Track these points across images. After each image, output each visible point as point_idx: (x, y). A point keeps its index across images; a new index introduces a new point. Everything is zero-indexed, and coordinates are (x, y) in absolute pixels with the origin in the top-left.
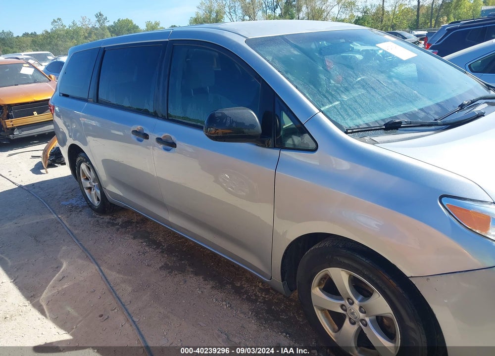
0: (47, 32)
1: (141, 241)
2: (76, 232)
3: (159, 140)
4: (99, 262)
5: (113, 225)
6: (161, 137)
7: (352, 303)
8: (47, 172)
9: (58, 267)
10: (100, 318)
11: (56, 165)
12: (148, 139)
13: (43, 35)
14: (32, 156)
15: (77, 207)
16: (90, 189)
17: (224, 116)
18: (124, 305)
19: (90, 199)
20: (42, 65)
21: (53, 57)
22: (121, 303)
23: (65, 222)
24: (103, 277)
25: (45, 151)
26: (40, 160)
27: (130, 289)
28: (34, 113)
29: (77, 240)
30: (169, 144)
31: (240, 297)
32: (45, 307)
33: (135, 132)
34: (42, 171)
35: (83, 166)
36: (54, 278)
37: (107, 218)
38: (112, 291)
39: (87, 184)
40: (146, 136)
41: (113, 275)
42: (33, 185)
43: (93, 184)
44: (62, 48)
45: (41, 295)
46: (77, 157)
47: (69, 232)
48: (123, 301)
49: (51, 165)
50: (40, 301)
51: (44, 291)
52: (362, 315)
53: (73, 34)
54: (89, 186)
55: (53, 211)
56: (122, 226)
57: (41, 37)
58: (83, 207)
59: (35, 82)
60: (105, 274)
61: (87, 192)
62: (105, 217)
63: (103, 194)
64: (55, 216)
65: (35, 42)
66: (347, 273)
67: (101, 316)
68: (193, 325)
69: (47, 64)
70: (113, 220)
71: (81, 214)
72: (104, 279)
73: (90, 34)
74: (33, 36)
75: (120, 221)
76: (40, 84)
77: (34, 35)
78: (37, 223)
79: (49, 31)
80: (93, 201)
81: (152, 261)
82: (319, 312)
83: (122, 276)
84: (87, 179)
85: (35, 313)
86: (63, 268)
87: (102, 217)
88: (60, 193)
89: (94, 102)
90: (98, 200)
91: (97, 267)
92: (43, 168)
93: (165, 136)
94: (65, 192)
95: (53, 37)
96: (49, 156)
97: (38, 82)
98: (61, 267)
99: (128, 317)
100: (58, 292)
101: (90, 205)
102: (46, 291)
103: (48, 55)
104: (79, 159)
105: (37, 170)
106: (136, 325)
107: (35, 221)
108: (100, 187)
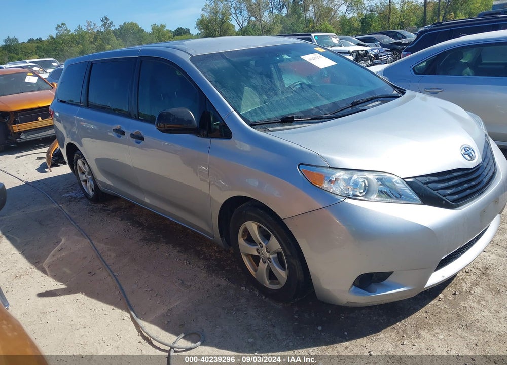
0: (52, 38)
1: (127, 222)
2: (74, 217)
3: (132, 136)
4: (91, 238)
5: (105, 211)
6: (134, 133)
7: (262, 247)
8: (51, 171)
9: (58, 243)
10: (88, 275)
11: (59, 164)
12: (124, 135)
13: (48, 41)
14: (38, 158)
15: (75, 198)
16: (86, 181)
17: (169, 114)
18: (108, 266)
19: (86, 190)
20: (46, 72)
21: (57, 64)
22: (106, 264)
23: (65, 210)
24: (93, 248)
25: (48, 153)
26: (45, 160)
27: (114, 255)
28: (39, 118)
29: (75, 223)
30: (139, 138)
31: (199, 257)
32: (47, 269)
33: (116, 131)
34: (46, 170)
35: (79, 162)
36: (55, 250)
37: (100, 206)
38: (100, 256)
39: (83, 177)
40: (123, 133)
41: (101, 247)
42: (38, 181)
43: (88, 177)
44: (67, 54)
45: (44, 262)
46: (74, 155)
47: (68, 217)
48: (107, 263)
49: (54, 165)
50: (43, 265)
51: (46, 258)
52: (268, 255)
53: (78, 38)
54: (85, 179)
55: (55, 202)
56: (112, 212)
57: (46, 43)
58: (81, 198)
59: (38, 90)
60: (95, 246)
61: (83, 184)
62: (99, 205)
63: (96, 185)
64: (57, 205)
65: (41, 47)
66: (256, 224)
67: (90, 273)
68: (159, 276)
69: (50, 71)
70: (106, 207)
71: (79, 204)
72: (94, 249)
73: (96, 38)
74: (38, 41)
75: (111, 207)
76: (43, 91)
77: (40, 40)
78: (42, 211)
79: (55, 36)
80: (89, 191)
81: (134, 236)
82: (245, 257)
83: (109, 247)
84: (83, 173)
85: (39, 273)
86: (62, 242)
87: (96, 205)
88: (62, 188)
89: (84, 107)
90: (93, 190)
91: (89, 241)
92: (48, 168)
93: (136, 133)
94: (66, 186)
95: (59, 43)
96: (52, 156)
97: (41, 90)
98: (60, 242)
99: (110, 273)
100: (58, 259)
101: (87, 195)
102: (47, 259)
103: (53, 62)
104: (75, 156)
105: (42, 169)
106: (115, 278)
107: (40, 210)
108: (94, 179)
